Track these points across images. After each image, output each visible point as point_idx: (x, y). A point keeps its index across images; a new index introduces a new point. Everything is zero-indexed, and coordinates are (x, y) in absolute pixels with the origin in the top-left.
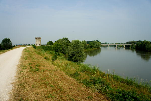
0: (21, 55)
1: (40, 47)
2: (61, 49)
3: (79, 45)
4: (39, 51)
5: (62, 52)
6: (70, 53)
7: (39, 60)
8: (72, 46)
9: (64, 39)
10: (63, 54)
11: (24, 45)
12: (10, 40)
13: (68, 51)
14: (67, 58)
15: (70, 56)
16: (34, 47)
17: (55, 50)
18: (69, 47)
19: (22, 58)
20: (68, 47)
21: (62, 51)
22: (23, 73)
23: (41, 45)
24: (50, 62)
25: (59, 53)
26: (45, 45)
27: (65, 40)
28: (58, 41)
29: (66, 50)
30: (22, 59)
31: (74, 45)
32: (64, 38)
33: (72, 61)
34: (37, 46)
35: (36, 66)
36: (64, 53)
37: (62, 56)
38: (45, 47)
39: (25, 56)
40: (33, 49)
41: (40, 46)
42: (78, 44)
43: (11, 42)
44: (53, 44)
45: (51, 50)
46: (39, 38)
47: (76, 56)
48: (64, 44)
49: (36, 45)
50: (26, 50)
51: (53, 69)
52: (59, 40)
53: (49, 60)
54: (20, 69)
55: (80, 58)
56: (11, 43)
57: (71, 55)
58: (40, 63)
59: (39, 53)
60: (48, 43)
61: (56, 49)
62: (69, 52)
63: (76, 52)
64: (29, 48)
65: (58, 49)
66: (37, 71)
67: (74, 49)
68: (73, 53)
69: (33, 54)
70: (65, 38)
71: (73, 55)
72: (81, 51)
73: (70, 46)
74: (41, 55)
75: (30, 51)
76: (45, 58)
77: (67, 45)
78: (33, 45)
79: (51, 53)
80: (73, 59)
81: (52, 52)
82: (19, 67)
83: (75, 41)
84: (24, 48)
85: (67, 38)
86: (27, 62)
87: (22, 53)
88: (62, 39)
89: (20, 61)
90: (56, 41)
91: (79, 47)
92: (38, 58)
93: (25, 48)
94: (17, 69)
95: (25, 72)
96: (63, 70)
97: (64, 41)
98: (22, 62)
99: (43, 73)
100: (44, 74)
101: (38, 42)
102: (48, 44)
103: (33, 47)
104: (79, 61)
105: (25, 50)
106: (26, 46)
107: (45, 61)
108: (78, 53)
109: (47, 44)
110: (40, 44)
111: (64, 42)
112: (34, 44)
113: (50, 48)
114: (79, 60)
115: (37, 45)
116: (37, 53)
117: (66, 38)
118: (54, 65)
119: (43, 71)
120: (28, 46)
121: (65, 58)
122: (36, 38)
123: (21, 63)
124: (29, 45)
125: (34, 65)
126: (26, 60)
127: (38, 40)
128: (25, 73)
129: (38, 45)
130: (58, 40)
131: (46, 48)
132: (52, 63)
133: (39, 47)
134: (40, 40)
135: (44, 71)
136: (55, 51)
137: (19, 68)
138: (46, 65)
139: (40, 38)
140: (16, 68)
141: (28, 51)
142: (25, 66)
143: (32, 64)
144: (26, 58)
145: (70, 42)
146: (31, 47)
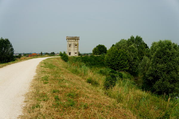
0: (35, 74)
1: (77, 58)
2: (126, 62)
3: (170, 52)
4: (73, 68)
5: (127, 71)
6: (147, 73)
7: (74, 84)
8: (152, 56)
9: (132, 40)
10: (130, 75)
11: (41, 55)
12: (9, 43)
13: (142, 68)
14: (141, 85)
15: (147, 80)
16: (64, 57)
17: (111, 65)
18: (145, 57)
19: (37, 79)
20: (142, 58)
21: (127, 68)
22: (40, 110)
23: (79, 54)
24: (100, 90)
25: (121, 72)
26: (88, 54)
27: (136, 43)
28: (118, 45)
29: (137, 66)
30: (37, 82)
31: (158, 52)
32: (132, 38)
33: (153, 91)
34: (69, 56)
35: (69, 95)
36: (133, 73)
37: (128, 80)
38: (89, 58)
39: (43, 75)
40: (61, 63)
41: (77, 55)
42: (168, 50)
43: (11, 46)
44: (106, 53)
45: (102, 64)
46: (76, 37)
47: (163, 80)
48: (133, 52)
49: (68, 54)
50: (45, 63)
51: (108, 105)
52: (120, 43)
53: (97, 86)
54: (33, 102)
55: (172, 86)
56: (12, 49)
57: (150, 78)
58: (78, 91)
59: (76, 72)
60: (95, 49)
61: (114, 63)
62: (144, 70)
63: (164, 71)
64: (52, 59)
65: (119, 63)
66: (71, 105)
67: (157, 62)
68: (156, 71)
69: (62, 73)
70: (135, 38)
71: (154, 77)
72: (176, 69)
73: (148, 56)
74: (80, 76)
75: (54, 66)
76: (89, 81)
77: (141, 54)
78: (61, 55)
79: (101, 72)
80: (155, 86)
81: (103, 69)
82: (30, 97)
83: (161, 44)
84: (40, 60)
85: (139, 38)
86: (47, 89)
87: (37, 70)
88: (127, 40)
89: (32, 86)
90: (113, 45)
91: (171, 59)
92: (74, 81)
93: (44, 61)
94: (25, 102)
95: (44, 107)
96: (131, 109)
97: (133, 45)
98: (37, 88)
99: (83, 111)
100: (87, 113)
101: (72, 46)
102: (95, 51)
103: (62, 58)
104: (170, 92)
105: (43, 65)
106: (47, 55)
107: (88, 87)
108: (168, 73)
109: (93, 51)
110: (76, 52)
111: (132, 48)
112: (63, 53)
113: (99, 61)
114: (170, 90)
115: (70, 53)
116: (69, 72)
117: (137, 37)
118: (110, 97)
119: (85, 106)
120: (50, 56)
121: (134, 84)
122: (69, 39)
123: (35, 91)
124: (53, 54)
125: (64, 93)
126: (46, 83)
127: (73, 42)
128: (42, 110)
129: (73, 54)
130: (118, 42)
131: (90, 60)
132: (105, 93)
133: (75, 59)
134: (77, 43)
135: (86, 108)
136: (112, 67)
137: (30, 100)
138: (91, 95)
139: (76, 39)
140: (24, 100)
141: (49, 66)
142: (44, 95)
143: (59, 92)
144: (46, 80)
145: (147, 47)
146: (57, 58)
